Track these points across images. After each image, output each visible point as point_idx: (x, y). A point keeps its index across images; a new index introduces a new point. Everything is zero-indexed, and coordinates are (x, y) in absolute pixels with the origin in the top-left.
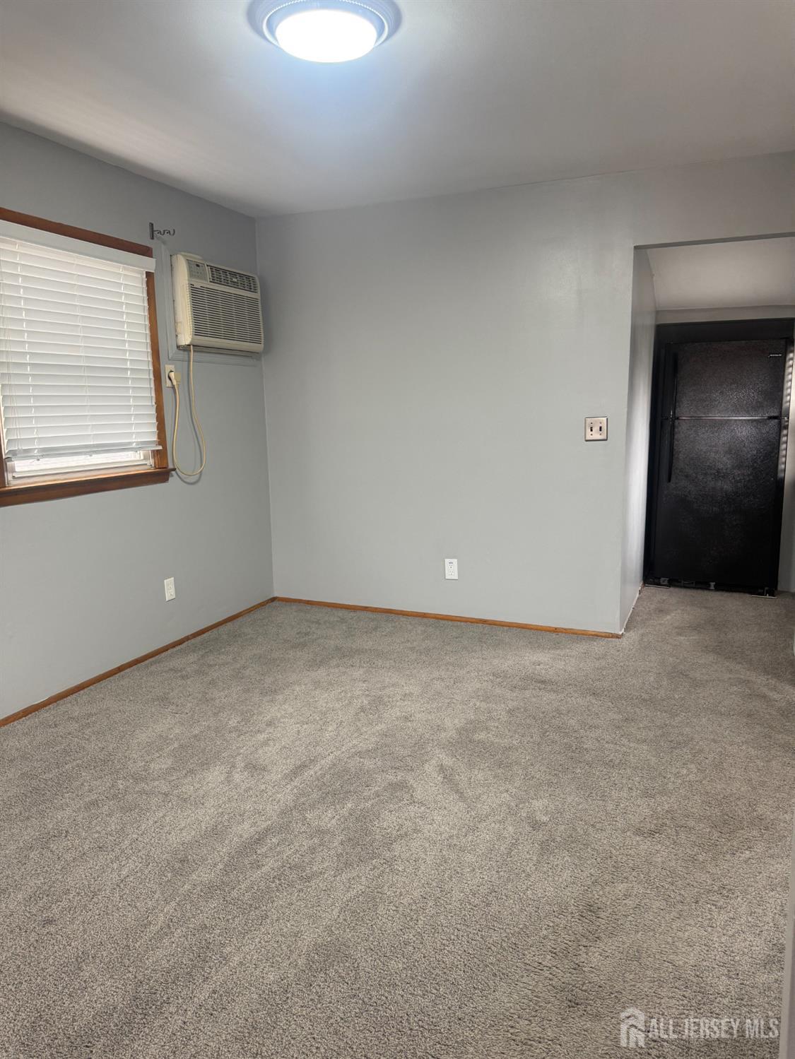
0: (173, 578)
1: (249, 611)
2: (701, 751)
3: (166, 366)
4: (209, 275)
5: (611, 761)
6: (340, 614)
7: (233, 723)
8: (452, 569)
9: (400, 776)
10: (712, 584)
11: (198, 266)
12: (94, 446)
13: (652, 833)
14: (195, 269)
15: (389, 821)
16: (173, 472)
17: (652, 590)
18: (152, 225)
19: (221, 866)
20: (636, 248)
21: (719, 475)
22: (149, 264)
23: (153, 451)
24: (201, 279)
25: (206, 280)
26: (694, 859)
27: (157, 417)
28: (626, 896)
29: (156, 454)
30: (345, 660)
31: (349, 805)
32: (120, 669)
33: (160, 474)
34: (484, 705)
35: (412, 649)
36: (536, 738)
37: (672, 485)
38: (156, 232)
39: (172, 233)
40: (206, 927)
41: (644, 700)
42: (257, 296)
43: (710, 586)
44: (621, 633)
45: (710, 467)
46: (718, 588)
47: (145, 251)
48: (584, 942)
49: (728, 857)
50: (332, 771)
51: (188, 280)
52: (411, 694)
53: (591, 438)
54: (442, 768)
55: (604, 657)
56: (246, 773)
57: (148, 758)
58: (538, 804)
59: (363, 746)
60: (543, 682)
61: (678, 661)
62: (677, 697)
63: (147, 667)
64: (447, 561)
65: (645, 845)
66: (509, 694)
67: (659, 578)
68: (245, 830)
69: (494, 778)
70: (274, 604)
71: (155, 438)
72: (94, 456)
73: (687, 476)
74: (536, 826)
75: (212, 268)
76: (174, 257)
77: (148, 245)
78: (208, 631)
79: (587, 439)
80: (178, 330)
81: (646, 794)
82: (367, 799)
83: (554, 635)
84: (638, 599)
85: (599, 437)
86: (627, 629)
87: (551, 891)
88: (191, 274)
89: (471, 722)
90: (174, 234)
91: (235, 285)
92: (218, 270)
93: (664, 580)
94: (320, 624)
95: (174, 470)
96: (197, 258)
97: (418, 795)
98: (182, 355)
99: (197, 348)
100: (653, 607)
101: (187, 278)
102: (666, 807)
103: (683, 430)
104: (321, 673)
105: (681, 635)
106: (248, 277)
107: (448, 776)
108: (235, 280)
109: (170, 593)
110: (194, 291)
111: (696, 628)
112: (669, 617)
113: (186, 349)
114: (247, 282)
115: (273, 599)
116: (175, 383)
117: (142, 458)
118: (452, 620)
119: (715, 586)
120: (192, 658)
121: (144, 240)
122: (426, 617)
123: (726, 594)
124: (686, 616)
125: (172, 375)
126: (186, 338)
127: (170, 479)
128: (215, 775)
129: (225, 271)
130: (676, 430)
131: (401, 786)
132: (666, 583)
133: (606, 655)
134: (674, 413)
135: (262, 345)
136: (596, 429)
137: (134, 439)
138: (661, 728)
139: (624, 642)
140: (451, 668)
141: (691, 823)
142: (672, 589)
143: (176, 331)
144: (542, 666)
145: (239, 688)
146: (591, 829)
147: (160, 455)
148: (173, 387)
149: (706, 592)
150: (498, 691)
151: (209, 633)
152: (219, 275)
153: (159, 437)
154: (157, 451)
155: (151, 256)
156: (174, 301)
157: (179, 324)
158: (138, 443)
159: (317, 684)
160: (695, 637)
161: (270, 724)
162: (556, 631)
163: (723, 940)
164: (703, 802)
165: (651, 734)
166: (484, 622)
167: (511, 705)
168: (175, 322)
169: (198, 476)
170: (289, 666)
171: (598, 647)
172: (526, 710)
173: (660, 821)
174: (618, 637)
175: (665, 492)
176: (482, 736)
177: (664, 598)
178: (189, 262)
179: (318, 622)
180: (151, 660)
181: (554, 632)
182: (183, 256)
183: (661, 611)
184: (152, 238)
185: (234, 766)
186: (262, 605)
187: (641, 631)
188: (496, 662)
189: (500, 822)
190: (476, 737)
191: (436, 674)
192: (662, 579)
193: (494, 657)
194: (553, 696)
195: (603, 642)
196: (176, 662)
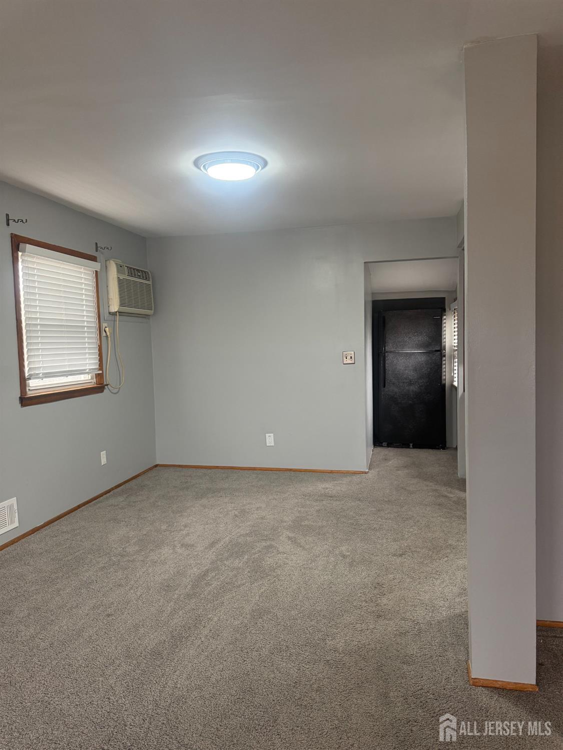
0: (105, 451)
1: (144, 473)
2: (418, 521)
3: (103, 324)
4: (126, 272)
5: (375, 528)
6: (203, 472)
7: (164, 527)
8: (270, 440)
9: (268, 543)
10: (411, 445)
11: (121, 266)
12: (69, 371)
13: (401, 555)
14: (120, 268)
15: (269, 561)
16: (106, 387)
17: (379, 449)
18: (96, 244)
19: (189, 587)
20: (365, 263)
21: (410, 383)
22: (97, 266)
23: (96, 374)
24: (122, 274)
25: (125, 274)
26: (422, 563)
27: (99, 354)
28: (394, 579)
29: (98, 376)
30: (216, 494)
31: (246, 557)
32: (79, 507)
33: (99, 388)
34: (303, 509)
35: (253, 486)
36: (335, 521)
37: (386, 389)
38: (99, 248)
39: (110, 248)
40: (194, 609)
41: (385, 501)
42: (150, 283)
43: (410, 446)
44: (367, 471)
45: (406, 379)
46: (414, 447)
47: (93, 259)
48: (379, 596)
49: (438, 561)
50: (231, 544)
51: (117, 275)
52: (261, 507)
53: (346, 362)
54: (289, 538)
55: (361, 483)
56: (183, 548)
57: (123, 547)
58: (343, 548)
59: (242, 532)
60: (331, 497)
61: (399, 483)
62: (402, 499)
63: (94, 504)
64: (267, 435)
65: (399, 560)
66: (315, 504)
67: (382, 443)
68: (195, 571)
69: (318, 540)
70: (157, 468)
71: (97, 367)
72: (69, 377)
73: (393, 384)
74: (344, 556)
75: (128, 267)
76: (108, 262)
77: (94, 255)
78: (123, 485)
79: (344, 363)
80: (110, 303)
81: (395, 540)
82: (255, 554)
83: (331, 474)
84: (372, 454)
85: (351, 362)
86: (370, 469)
87: (358, 580)
88: (118, 272)
89: (298, 517)
90: (111, 250)
91: (139, 277)
92: (131, 268)
93: (385, 444)
94: (192, 477)
95: (107, 385)
96: (120, 262)
97: (281, 549)
98: (112, 317)
99: (121, 313)
100: (381, 458)
101: (116, 273)
102: (406, 545)
103: (390, 358)
104: (204, 501)
105: (399, 470)
106: (145, 272)
107: (293, 540)
108: (139, 274)
109: (104, 461)
110: (120, 282)
111: (406, 467)
112: (391, 462)
113: (114, 314)
114: (145, 275)
115: (156, 466)
116: (108, 334)
117: (90, 378)
118: (271, 470)
119: (413, 446)
120: (121, 499)
121: (92, 252)
122: (255, 470)
123: (419, 450)
124: (399, 461)
125: (107, 329)
126: (115, 307)
127: (105, 390)
128: (166, 551)
129: (134, 269)
130: (386, 358)
131: (271, 546)
132: (386, 445)
133: (361, 482)
134: (385, 349)
135: (153, 311)
136: (349, 357)
137: (88, 367)
138: (397, 513)
139: (370, 475)
140: (279, 494)
141: (418, 550)
142: (389, 448)
143: (108, 303)
144: (328, 489)
145: (158, 511)
146: (371, 556)
147: (99, 377)
148: (107, 336)
149: (408, 449)
150: (308, 502)
151: (124, 486)
152: (132, 271)
153: (99, 366)
154: (98, 374)
155: (96, 261)
156: (107, 286)
157: (110, 300)
158: (90, 369)
159: (204, 507)
160: (406, 471)
161: (186, 526)
162: (332, 472)
163: (440, 589)
164: (423, 541)
165: (392, 516)
166: (291, 470)
167: (317, 508)
168: (108, 298)
169: (118, 389)
170: (183, 499)
171: (356, 478)
172: (325, 510)
173: (404, 550)
174: (366, 473)
175: (383, 393)
176: (306, 523)
177: (386, 453)
178: (116, 264)
179: (190, 476)
180: (95, 501)
181: (331, 473)
182: (114, 261)
183: (386, 460)
184: (97, 251)
185: (175, 546)
186: (151, 469)
187: (377, 470)
188: (303, 489)
189: (326, 557)
190: (303, 523)
191: (271, 497)
192: (384, 443)
193: (301, 487)
194: (338, 503)
195: (358, 476)
196: (112, 501)
